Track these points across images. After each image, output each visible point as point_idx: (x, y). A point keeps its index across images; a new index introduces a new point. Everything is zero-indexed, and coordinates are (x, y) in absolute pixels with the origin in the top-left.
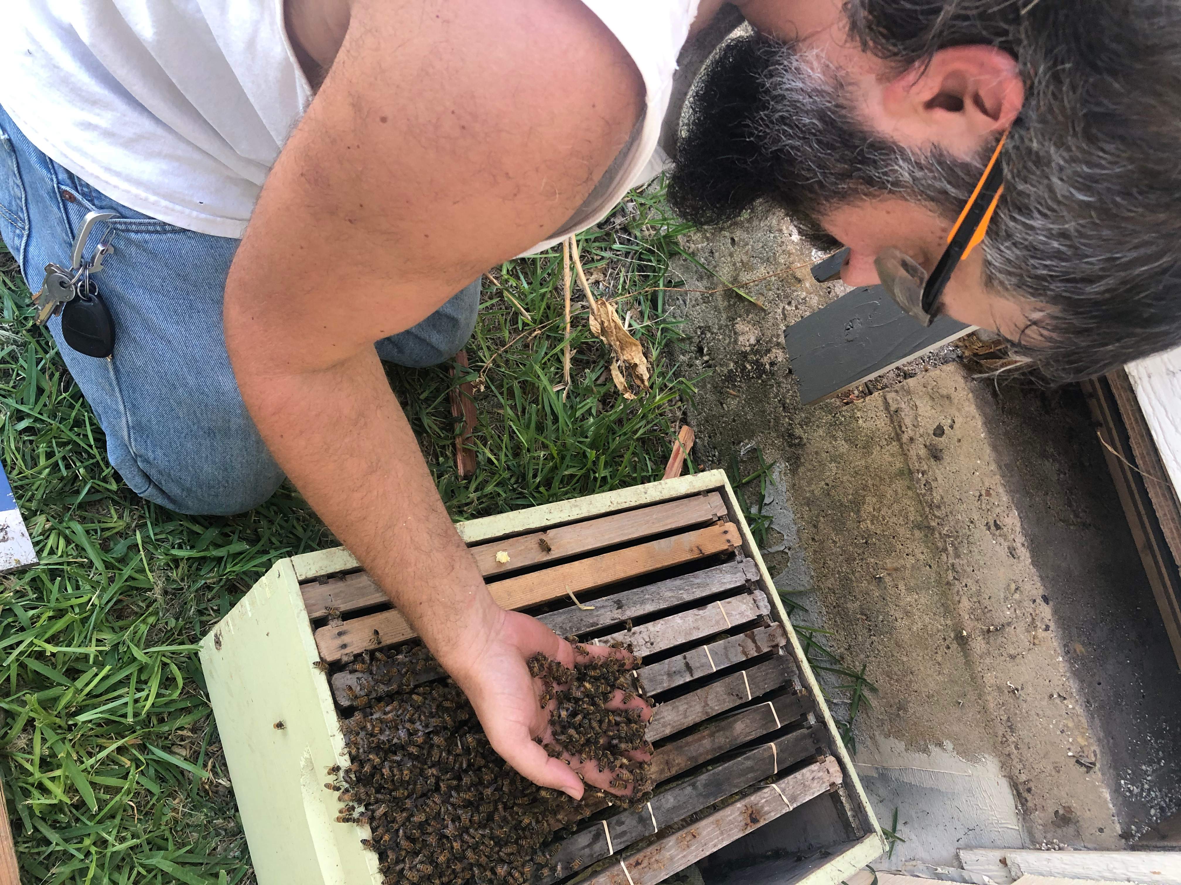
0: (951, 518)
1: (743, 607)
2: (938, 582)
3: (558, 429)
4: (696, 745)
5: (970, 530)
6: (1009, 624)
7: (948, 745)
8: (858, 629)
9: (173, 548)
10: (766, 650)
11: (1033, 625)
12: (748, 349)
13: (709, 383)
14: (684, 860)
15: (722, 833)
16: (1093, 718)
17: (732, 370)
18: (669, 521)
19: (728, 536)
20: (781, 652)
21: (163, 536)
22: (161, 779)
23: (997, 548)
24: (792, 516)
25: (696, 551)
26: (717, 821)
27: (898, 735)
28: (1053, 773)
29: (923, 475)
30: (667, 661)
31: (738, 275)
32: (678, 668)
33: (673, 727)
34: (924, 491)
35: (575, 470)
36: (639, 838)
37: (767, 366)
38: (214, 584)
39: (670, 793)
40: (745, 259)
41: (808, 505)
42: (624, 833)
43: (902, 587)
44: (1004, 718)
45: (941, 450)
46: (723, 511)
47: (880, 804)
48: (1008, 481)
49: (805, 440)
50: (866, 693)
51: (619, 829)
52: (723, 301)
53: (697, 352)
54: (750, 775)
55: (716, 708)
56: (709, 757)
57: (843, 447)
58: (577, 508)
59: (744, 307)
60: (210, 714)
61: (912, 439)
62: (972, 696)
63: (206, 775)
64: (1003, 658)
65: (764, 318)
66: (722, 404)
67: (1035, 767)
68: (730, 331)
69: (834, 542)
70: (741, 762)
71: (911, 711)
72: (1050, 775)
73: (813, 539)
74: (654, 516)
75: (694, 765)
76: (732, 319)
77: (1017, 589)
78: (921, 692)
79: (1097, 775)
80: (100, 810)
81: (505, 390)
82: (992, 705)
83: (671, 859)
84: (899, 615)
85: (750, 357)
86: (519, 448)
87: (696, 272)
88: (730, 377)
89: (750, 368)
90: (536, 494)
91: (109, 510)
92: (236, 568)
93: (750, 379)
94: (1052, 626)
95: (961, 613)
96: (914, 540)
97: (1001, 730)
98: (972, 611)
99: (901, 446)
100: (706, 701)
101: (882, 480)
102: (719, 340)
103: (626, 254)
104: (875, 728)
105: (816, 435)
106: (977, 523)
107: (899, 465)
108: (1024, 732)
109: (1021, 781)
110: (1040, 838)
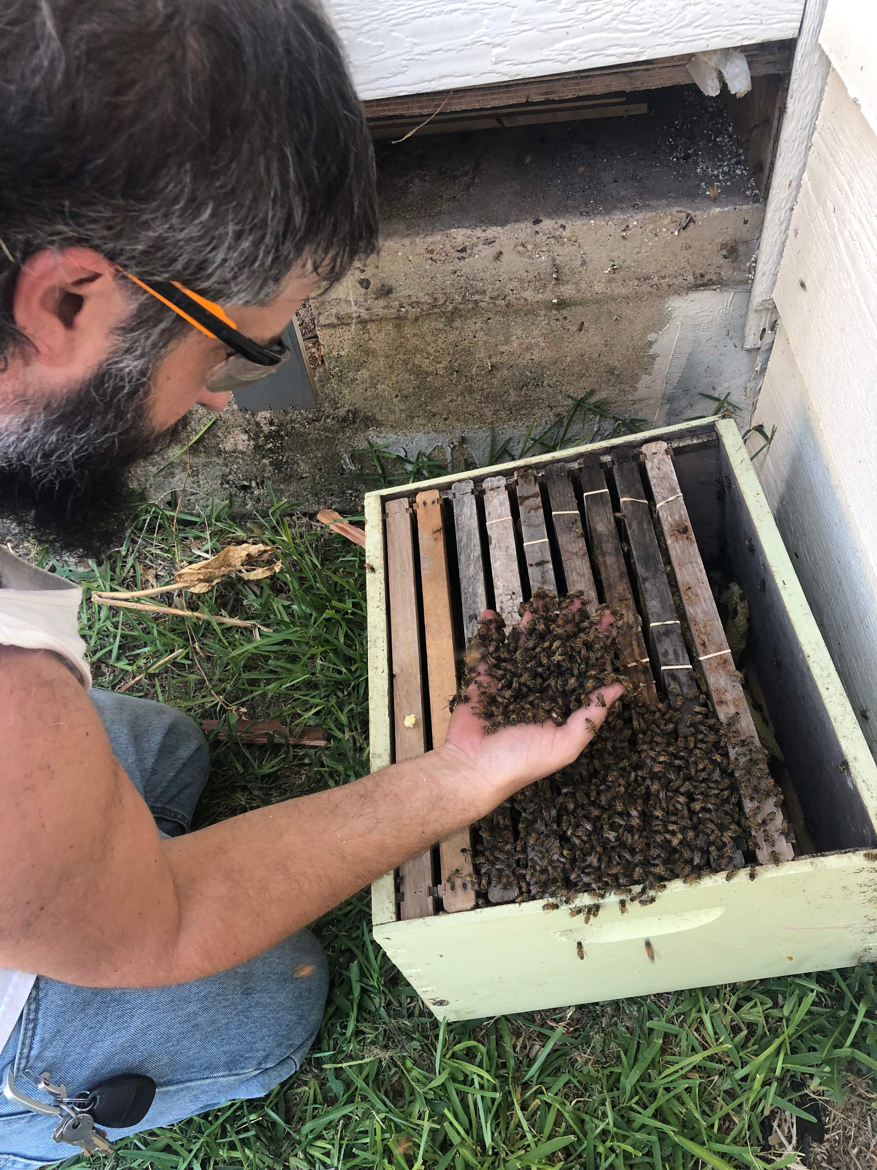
0: (448, 291)
1: (496, 501)
2: (505, 314)
3: (298, 642)
4: (610, 571)
5: (462, 276)
6: (554, 260)
7: (652, 336)
8: (534, 396)
9: (345, 1034)
10: (537, 489)
11: (558, 239)
12: (252, 443)
13: (279, 486)
14: (708, 601)
15: (691, 562)
16: (649, 205)
17: (270, 462)
18: (405, 555)
19: (429, 502)
20: (542, 474)
21: (332, 1042)
22: (557, 1072)
23: (483, 254)
24: (421, 434)
25: (437, 535)
26: (679, 564)
27: (635, 378)
28: (690, 251)
29: (403, 307)
30: (531, 583)
32: (539, 573)
33: (590, 588)
34: (419, 310)
35: (340, 631)
36: (682, 639)
37: (273, 428)
38: (386, 999)
39: (647, 603)
41: (413, 417)
42: (675, 652)
43: (503, 348)
44: (636, 282)
45: (383, 285)
46: (405, 501)
47: (694, 408)
48: (423, 230)
49: (351, 408)
50: (593, 400)
51: (671, 656)
52: (199, 457)
53: (246, 491)
54: (646, 527)
55: (581, 545)
57: (364, 374)
58: (378, 641)
59: (209, 439)
60: (506, 1018)
61: (368, 310)
62: (612, 307)
63: (560, 1029)
64: (583, 272)
65: (224, 422)
66: (302, 478)
67: (683, 266)
68: (231, 456)
69: (451, 401)
71: (616, 363)
72: (692, 254)
73: (446, 419)
74: (398, 568)
75: (627, 576)
76: (219, 453)
77: (523, 246)
78: (601, 351)
79: (698, 215)
80: (574, 1133)
81: (249, 688)
82: (623, 291)
83: (705, 613)
84: (528, 356)
85: (261, 443)
86: (309, 683)
87: (165, 478)
88: (277, 465)
89: (271, 445)
90: (357, 674)
91: (297, 1094)
92: (375, 976)
93: (282, 447)
94: (562, 222)
95: (536, 300)
96: (463, 328)
97: (646, 288)
98: (536, 290)
99: (372, 321)
100: (573, 554)
101: (401, 345)
102: (238, 468)
103: (134, 542)
104: (625, 399)
105: (347, 397)
106: (457, 267)
107: (390, 327)
108: (651, 268)
109: (693, 280)
110: (743, 276)
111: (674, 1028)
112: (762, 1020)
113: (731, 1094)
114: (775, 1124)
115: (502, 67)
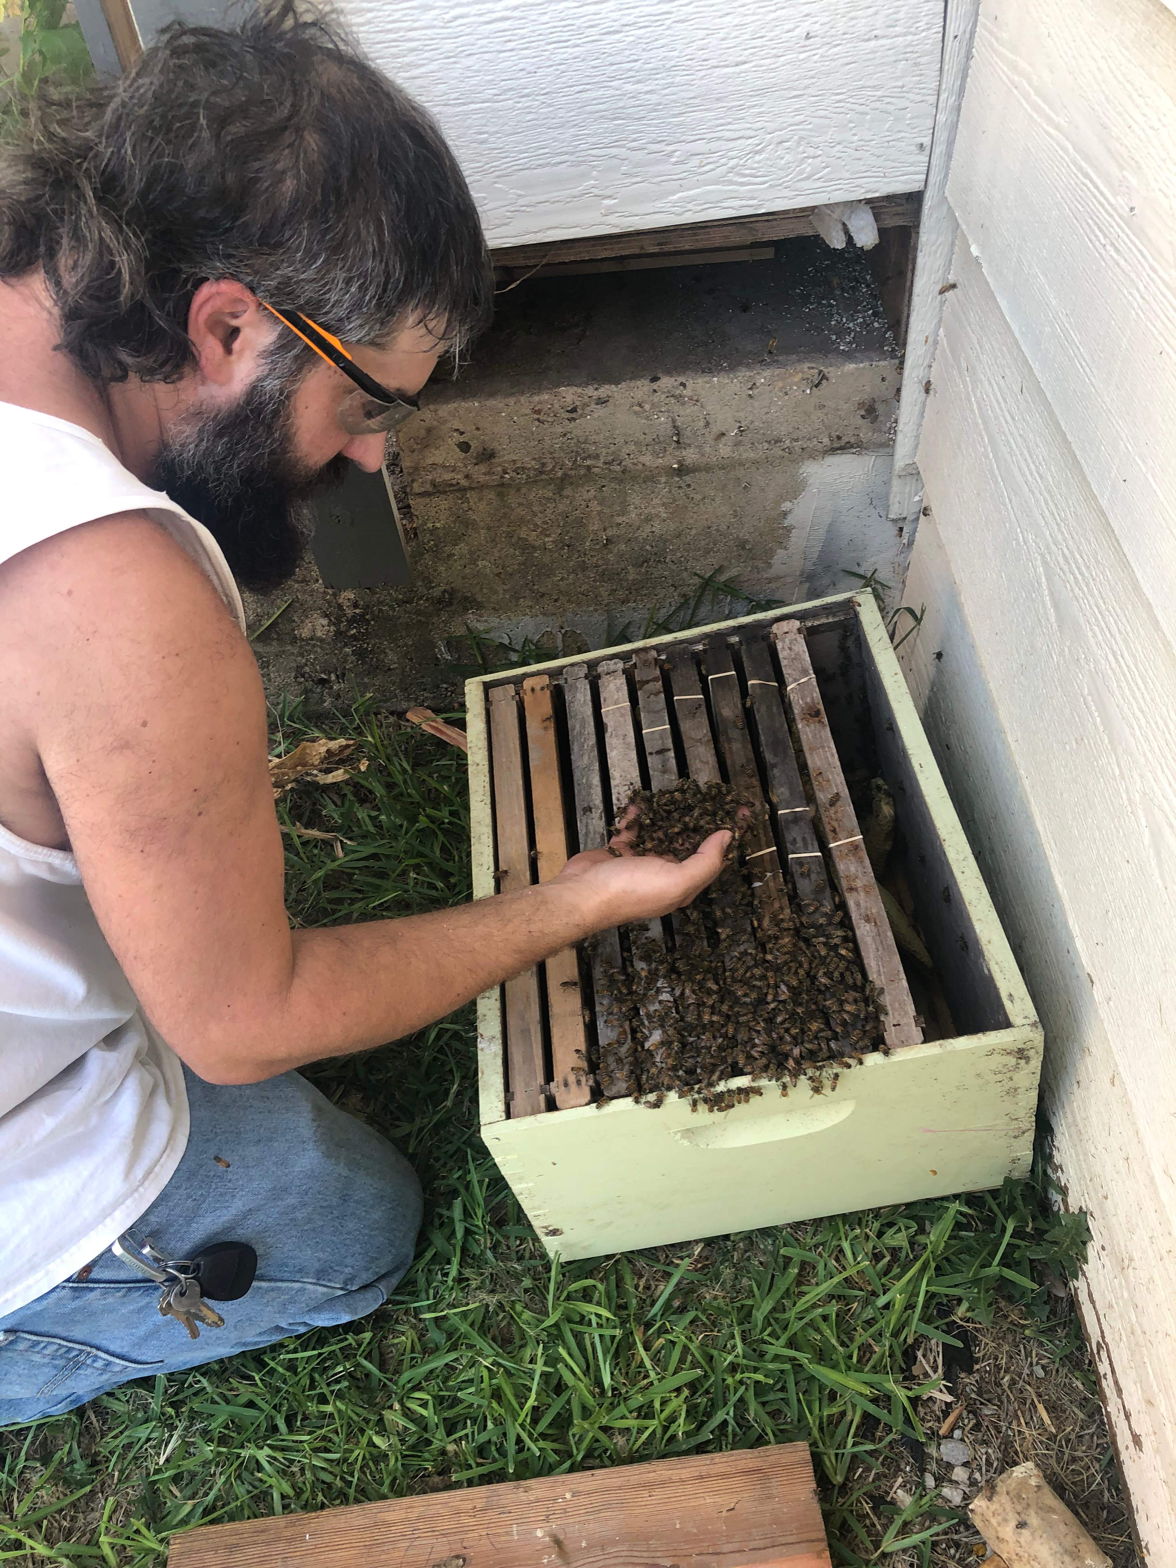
0: (557, 455)
1: (612, 686)
2: (621, 482)
3: (387, 857)
4: (735, 755)
5: (572, 439)
6: (674, 421)
7: (786, 506)
8: (656, 574)
9: (446, 1281)
10: (658, 672)
11: (679, 398)
12: (332, 628)
13: (362, 679)
14: (840, 786)
15: (823, 747)
16: (777, 361)
17: (353, 651)
18: (512, 745)
19: (538, 688)
20: (663, 657)
21: (431, 1292)
22: (682, 1310)
23: (595, 415)
24: (527, 617)
25: (547, 723)
26: (810, 749)
27: (771, 553)
28: (825, 411)
29: (507, 473)
30: (651, 772)
32: (660, 762)
34: (524, 476)
35: (436, 844)
36: (811, 826)
37: (357, 611)
38: (492, 1239)
39: (775, 791)
41: (519, 599)
42: (804, 839)
43: (619, 520)
44: (766, 445)
45: (484, 449)
46: (511, 689)
48: (529, 388)
49: (447, 587)
50: (723, 578)
51: (800, 844)
52: (272, 646)
53: (324, 686)
54: (775, 709)
55: (705, 732)
56: (750, 746)
57: (462, 548)
58: (482, 839)
59: (284, 624)
60: (627, 1257)
61: (467, 477)
62: (740, 472)
64: (707, 434)
65: (302, 605)
66: (390, 669)
67: (817, 427)
68: (308, 644)
69: (562, 579)
70: (761, 715)
71: (748, 536)
72: (827, 414)
73: (556, 601)
74: (503, 760)
75: (754, 763)
76: (295, 640)
77: (640, 405)
78: (730, 522)
79: (830, 371)
80: (702, 1367)
81: (329, 907)
84: (648, 529)
85: (343, 628)
86: (400, 902)
88: (361, 654)
89: (355, 630)
90: (457, 890)
91: (393, 1345)
92: (480, 1212)
93: (367, 633)
94: (682, 379)
95: (655, 465)
96: (574, 497)
97: (777, 452)
98: (655, 454)
99: (473, 489)
100: (696, 740)
101: (504, 515)
102: (315, 659)
104: (759, 576)
105: (443, 575)
106: (567, 429)
107: (492, 496)
108: (782, 430)
109: (829, 443)
110: (884, 438)
111: (811, 1256)
112: (905, 1244)
113: (870, 1323)
114: (919, 1354)
115: (613, 219)
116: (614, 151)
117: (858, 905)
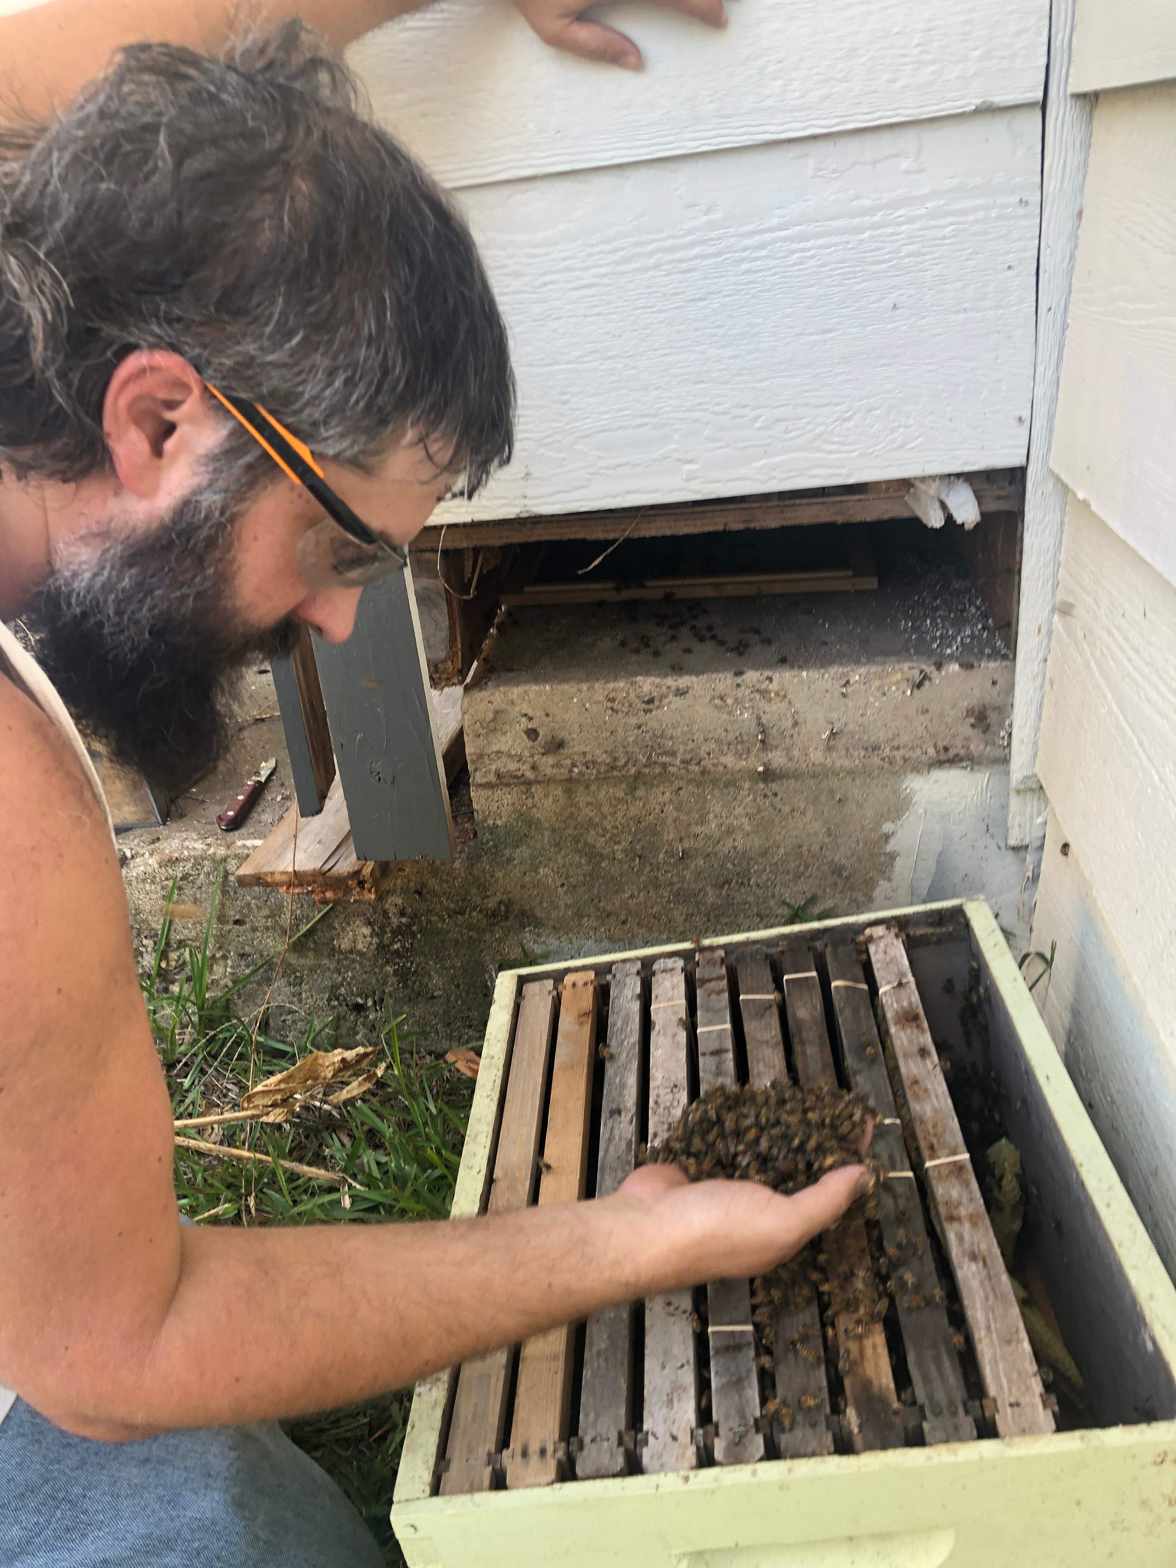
0: (630, 749)
1: (667, 984)
2: (699, 785)
4: (809, 1061)
5: (647, 732)
6: (759, 718)
7: (888, 827)
8: (738, 898)
10: (724, 971)
11: (764, 693)
12: (375, 940)
13: (402, 1007)
14: (941, 1097)
15: (921, 1054)
16: (872, 658)
17: (395, 971)
18: (537, 1041)
19: (580, 983)
20: (732, 956)
23: (673, 708)
24: (591, 942)
25: (584, 1018)
27: (870, 885)
28: (928, 716)
29: (576, 766)
30: (701, 1074)
31: (282, 928)
32: (714, 1064)
34: (594, 772)
36: (902, 1142)
40: (266, 912)
41: (581, 917)
42: (891, 1156)
43: (698, 829)
44: (863, 753)
45: (553, 738)
46: (549, 984)
48: (605, 678)
49: (504, 898)
50: (816, 910)
51: (885, 1161)
52: (307, 957)
53: (359, 1013)
54: (863, 1014)
55: (774, 1034)
56: (828, 1050)
57: (523, 852)
59: (323, 931)
61: (534, 768)
62: (834, 783)
64: (795, 735)
65: (344, 908)
66: (433, 997)
67: (920, 735)
68: (347, 958)
69: (632, 897)
70: (844, 1020)
71: (844, 861)
72: (931, 720)
73: (624, 922)
74: (525, 1056)
75: (831, 1067)
76: (333, 951)
77: (722, 699)
78: (823, 842)
79: (933, 672)
83: (935, 1111)
84: (729, 843)
85: (386, 941)
87: (259, 984)
88: (403, 975)
89: (399, 944)
93: (412, 948)
94: (768, 673)
95: (738, 768)
96: (648, 799)
97: (876, 761)
98: (739, 755)
99: (538, 782)
100: (762, 1042)
101: (571, 816)
102: (353, 978)
103: (203, 1072)
105: (501, 882)
106: (642, 720)
107: (559, 791)
108: (880, 736)
109: (935, 755)
110: (998, 753)
115: (694, 485)
116: (697, 415)
117: (961, 1238)
